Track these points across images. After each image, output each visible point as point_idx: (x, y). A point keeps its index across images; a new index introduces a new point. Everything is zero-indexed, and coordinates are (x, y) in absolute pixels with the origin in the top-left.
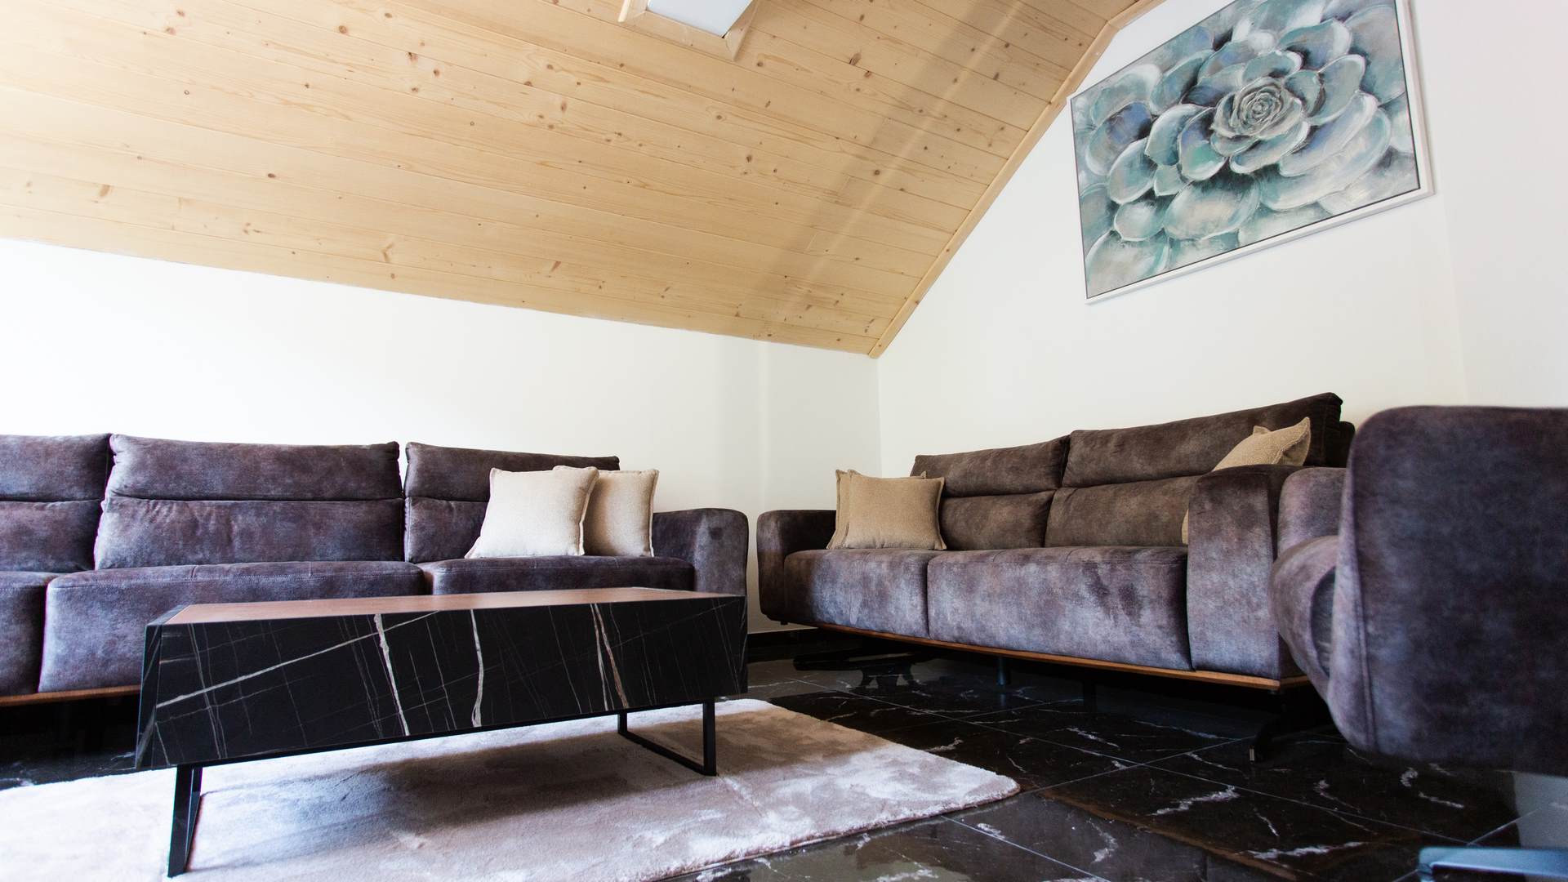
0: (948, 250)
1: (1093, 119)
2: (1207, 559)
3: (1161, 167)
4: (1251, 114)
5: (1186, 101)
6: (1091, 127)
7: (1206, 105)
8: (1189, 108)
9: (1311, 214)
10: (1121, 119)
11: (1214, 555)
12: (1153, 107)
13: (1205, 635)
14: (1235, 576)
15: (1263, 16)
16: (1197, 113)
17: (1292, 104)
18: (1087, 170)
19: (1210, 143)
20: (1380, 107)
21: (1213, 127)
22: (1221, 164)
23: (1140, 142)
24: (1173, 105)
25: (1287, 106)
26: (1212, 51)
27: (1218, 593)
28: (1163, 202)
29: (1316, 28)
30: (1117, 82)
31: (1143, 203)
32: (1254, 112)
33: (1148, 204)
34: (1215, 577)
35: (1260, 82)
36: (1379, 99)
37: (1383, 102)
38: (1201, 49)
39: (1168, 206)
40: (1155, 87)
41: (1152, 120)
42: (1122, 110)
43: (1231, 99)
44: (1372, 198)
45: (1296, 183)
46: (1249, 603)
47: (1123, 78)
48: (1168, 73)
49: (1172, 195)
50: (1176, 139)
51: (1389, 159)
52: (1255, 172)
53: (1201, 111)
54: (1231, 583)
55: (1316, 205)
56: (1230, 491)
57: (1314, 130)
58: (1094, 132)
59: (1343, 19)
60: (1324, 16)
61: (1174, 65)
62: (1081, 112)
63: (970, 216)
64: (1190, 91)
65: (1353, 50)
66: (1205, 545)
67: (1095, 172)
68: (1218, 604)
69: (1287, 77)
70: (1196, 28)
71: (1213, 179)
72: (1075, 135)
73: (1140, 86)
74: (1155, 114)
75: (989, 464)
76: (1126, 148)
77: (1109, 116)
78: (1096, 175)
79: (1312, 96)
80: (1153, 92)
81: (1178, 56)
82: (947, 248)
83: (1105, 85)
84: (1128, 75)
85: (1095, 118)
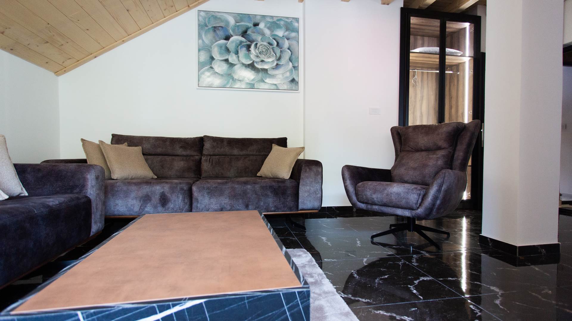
0: (123, 41)
1: (207, 23)
2: (306, 183)
3: (231, 53)
4: (262, 51)
5: (242, 36)
6: (206, 26)
7: (249, 41)
8: (243, 39)
9: (274, 87)
10: (219, 29)
11: (308, 182)
12: (231, 32)
13: (304, 202)
14: (313, 187)
15: (268, 25)
16: (246, 42)
17: (273, 55)
18: (203, 40)
19: (249, 54)
20: (293, 67)
21: (250, 49)
22: (251, 62)
23: (225, 41)
24: (238, 35)
25: (271, 54)
26: (253, 26)
27: (308, 191)
28: (232, 65)
29: (281, 37)
30: (219, 15)
31: (224, 62)
32: (263, 51)
33: (226, 63)
34: (308, 188)
35: (265, 43)
36: (293, 65)
37: (293, 66)
38: (249, 23)
39: (233, 67)
40: (233, 25)
41: (230, 36)
42: (220, 27)
43: (257, 44)
44: (289, 89)
45: (272, 77)
46: (316, 193)
47: (221, 16)
48: (238, 24)
49: (235, 64)
50: (238, 47)
51: (293, 80)
52: (261, 69)
53: (247, 42)
54: (312, 189)
55: (276, 85)
56: (314, 167)
57: (277, 64)
58: (207, 28)
59: (288, 39)
60: (283, 35)
61: (240, 22)
62: (202, 18)
63: (140, 30)
64: (244, 34)
65: (289, 49)
66: (306, 180)
67: (207, 43)
68: (308, 194)
69: (273, 46)
70: (248, 16)
71: (249, 65)
72: (199, 25)
73: (227, 23)
74: (232, 35)
75: (168, 144)
76: (219, 40)
77: (214, 26)
78: (206, 44)
79: (278, 55)
80: (232, 27)
81: (241, 20)
82: (123, 40)
83: (213, 14)
84: (223, 16)
85: (208, 23)
